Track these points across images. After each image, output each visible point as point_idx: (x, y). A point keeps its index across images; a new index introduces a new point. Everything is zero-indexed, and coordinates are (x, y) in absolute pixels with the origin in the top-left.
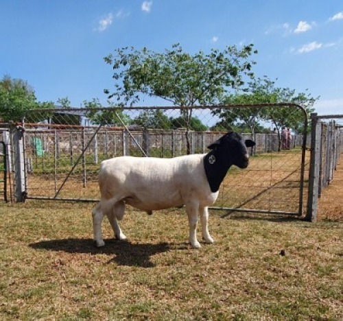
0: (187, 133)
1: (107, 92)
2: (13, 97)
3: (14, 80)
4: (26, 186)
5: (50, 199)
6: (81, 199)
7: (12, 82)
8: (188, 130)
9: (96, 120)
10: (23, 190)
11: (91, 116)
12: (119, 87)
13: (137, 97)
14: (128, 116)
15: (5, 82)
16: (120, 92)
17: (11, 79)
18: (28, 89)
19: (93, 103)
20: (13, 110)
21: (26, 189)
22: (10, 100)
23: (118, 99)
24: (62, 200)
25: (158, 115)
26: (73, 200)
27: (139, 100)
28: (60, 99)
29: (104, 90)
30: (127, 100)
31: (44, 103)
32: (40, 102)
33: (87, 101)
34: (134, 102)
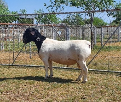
0: (91, 27)
1: (45, 5)
5: (10, 65)
6: (27, 65)
8: (92, 25)
12: (52, 2)
13: (63, 7)
14: (60, 19)
18: (4, 5)
19: (40, 11)
23: (52, 9)
24: (16, 65)
25: (77, 17)
26: (23, 66)
27: (64, 9)
28: (21, 10)
29: (44, 4)
30: (57, 9)
31: (12, 12)
32: (10, 11)
33: (36, 11)
34: (61, 10)
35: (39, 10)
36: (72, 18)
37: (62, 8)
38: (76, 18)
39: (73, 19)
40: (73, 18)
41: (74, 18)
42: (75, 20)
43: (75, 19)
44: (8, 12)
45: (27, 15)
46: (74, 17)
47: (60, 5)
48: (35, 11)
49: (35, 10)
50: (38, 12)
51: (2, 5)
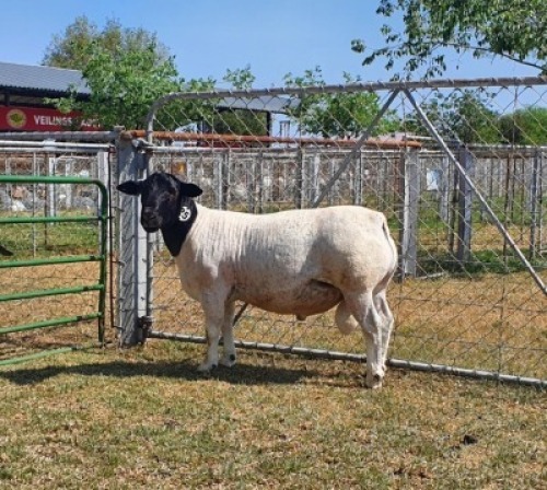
1: (358, 49)
2: (123, 69)
3: (127, 31)
4: (148, 303)
7: (123, 36)
9: (311, 123)
10: (142, 314)
11: (298, 112)
12: (392, 34)
13: (440, 59)
15: (108, 36)
16: (395, 46)
17: (121, 30)
19: (307, 80)
20: (121, 99)
21: (148, 311)
22: (117, 75)
23: (389, 65)
25: (467, 107)
27: (445, 68)
28: (233, 70)
29: (353, 43)
30: (412, 69)
31: (193, 82)
32: (183, 80)
33: (293, 78)
34: (431, 74)
35: (302, 75)
36: (445, 110)
37: (436, 64)
38: (462, 112)
39: (451, 115)
40: (449, 110)
41: (453, 109)
42: (458, 118)
43: (458, 113)
44: (175, 83)
45: (255, 94)
46: (456, 105)
47: (427, 48)
48: (288, 79)
49: (287, 76)
50: (299, 82)
51: (149, 53)
